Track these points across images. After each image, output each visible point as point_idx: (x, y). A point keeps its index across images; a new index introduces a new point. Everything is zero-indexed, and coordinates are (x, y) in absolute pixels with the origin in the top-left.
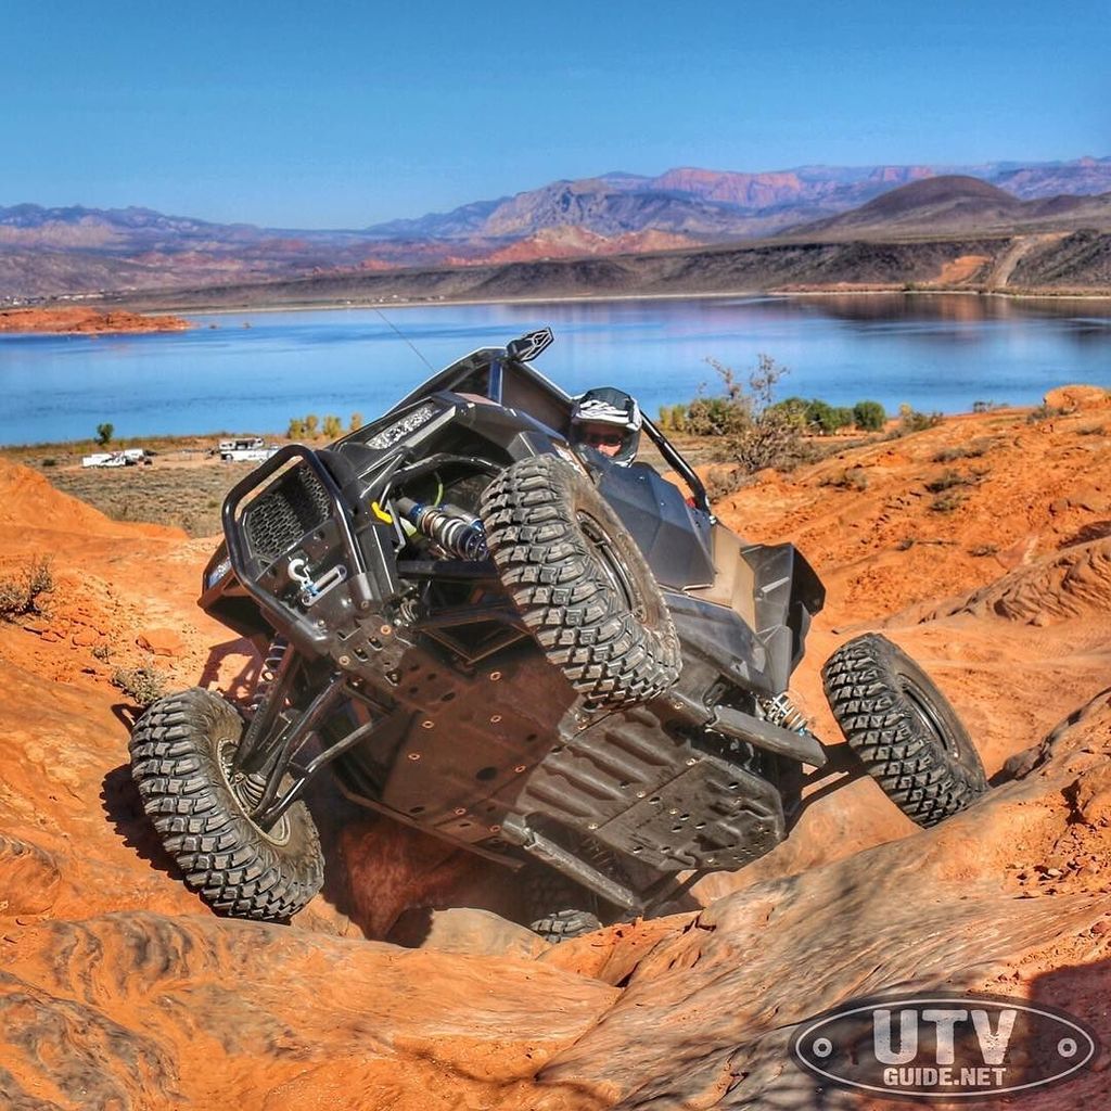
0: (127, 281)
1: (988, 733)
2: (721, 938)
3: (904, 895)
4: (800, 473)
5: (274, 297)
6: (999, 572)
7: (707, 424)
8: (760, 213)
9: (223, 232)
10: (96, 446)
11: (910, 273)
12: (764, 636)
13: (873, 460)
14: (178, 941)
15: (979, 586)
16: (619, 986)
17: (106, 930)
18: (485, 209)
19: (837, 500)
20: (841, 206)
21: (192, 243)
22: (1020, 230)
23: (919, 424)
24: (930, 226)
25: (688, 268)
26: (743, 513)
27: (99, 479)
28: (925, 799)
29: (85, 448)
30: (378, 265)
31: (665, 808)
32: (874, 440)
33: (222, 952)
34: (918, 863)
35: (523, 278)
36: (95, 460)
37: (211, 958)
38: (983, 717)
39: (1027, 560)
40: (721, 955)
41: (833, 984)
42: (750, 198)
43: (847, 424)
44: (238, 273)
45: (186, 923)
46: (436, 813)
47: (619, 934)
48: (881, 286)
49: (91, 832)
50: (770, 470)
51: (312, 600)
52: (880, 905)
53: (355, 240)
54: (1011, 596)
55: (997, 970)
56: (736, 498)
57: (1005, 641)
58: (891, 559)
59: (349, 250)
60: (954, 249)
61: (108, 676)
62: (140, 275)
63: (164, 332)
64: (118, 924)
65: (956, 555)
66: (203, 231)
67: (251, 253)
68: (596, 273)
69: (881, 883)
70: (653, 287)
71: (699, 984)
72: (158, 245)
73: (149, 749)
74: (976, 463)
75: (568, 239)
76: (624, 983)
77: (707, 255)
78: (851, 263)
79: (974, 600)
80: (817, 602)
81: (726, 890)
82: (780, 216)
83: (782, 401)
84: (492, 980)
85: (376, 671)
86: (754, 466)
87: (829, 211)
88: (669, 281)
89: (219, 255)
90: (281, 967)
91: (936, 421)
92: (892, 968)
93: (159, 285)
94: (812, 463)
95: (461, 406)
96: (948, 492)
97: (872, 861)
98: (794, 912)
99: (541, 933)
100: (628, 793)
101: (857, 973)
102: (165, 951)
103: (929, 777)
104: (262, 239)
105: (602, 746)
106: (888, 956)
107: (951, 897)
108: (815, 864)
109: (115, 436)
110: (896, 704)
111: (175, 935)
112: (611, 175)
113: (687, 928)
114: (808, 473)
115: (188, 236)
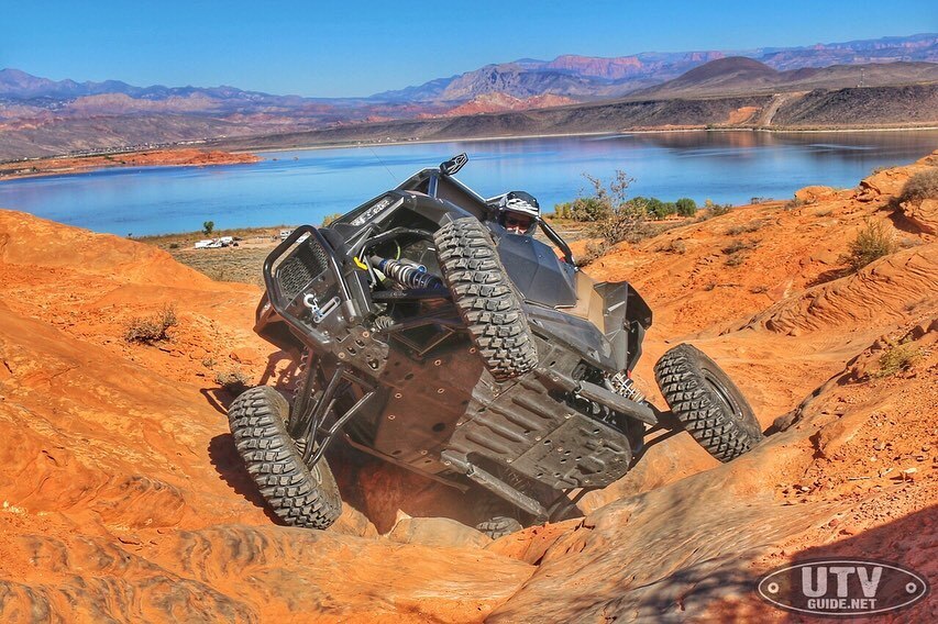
0: (220, 132)
1: (763, 403)
2: (598, 533)
3: (712, 504)
4: (643, 244)
5: (312, 140)
6: (768, 303)
7: (585, 214)
8: (616, 82)
9: (281, 101)
10: (203, 235)
11: (710, 118)
12: (610, 336)
13: (688, 235)
14: (259, 542)
15: (757, 312)
16: (535, 564)
17: (214, 536)
18: (443, 83)
19: (667, 260)
20: (666, 77)
21: (261, 108)
22: (778, 90)
23: (718, 212)
24: (721, 89)
25: (571, 117)
26: (608, 269)
27: (206, 256)
28: (721, 443)
29: (196, 236)
30: (378, 119)
31: (554, 448)
32: (689, 223)
33: (286, 547)
34: (720, 485)
35: (468, 126)
36: (203, 244)
37: (280, 552)
38: (761, 393)
39: (786, 295)
40: (599, 544)
41: (669, 560)
42: (609, 73)
43: (673, 213)
44: (289, 125)
45: (264, 531)
46: (409, 454)
47: (535, 532)
48: (692, 126)
49: (203, 475)
50: (625, 242)
51: (320, 320)
52: (697, 511)
53: (363, 104)
54: (776, 318)
55: (771, 550)
56: (603, 259)
57: (773, 345)
58: (701, 296)
59: (359, 110)
60: (738, 103)
61: (213, 378)
62: (228, 128)
63: (245, 164)
64: (221, 532)
65: (742, 292)
66: (267, 100)
67: (297, 113)
68: (514, 122)
69: (697, 497)
70: (549, 130)
71: (585, 563)
72: (239, 110)
73: (245, 421)
74: (753, 236)
75: (496, 101)
76: (538, 563)
77: (583, 109)
78: (673, 112)
79: (754, 321)
80: (647, 320)
81: (601, 504)
82: (628, 84)
83: (632, 199)
84: (456, 562)
85: (362, 361)
86: (614, 240)
87: (658, 80)
88: (559, 126)
89: (278, 115)
90: (323, 557)
91: (728, 210)
92: (706, 550)
93: (240, 134)
94: (651, 237)
95: (407, 197)
96: (736, 254)
97: (691, 484)
98: (644, 516)
99: (483, 531)
100: (530, 438)
101: (682, 554)
102: (250, 548)
103: (723, 429)
104: (305, 104)
105: (511, 407)
106: (703, 543)
107: (742, 506)
108: (657, 486)
109: (214, 229)
110: (700, 385)
111: (257, 537)
112: (522, 60)
113: (577, 528)
114: (648, 244)
115: (258, 103)
